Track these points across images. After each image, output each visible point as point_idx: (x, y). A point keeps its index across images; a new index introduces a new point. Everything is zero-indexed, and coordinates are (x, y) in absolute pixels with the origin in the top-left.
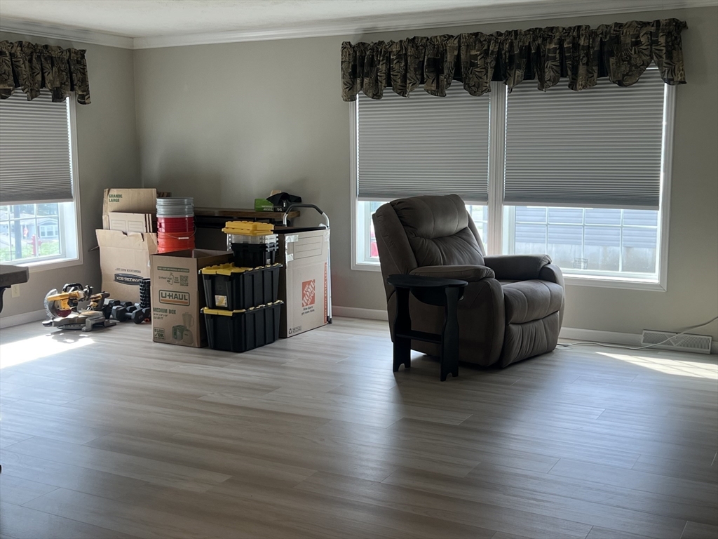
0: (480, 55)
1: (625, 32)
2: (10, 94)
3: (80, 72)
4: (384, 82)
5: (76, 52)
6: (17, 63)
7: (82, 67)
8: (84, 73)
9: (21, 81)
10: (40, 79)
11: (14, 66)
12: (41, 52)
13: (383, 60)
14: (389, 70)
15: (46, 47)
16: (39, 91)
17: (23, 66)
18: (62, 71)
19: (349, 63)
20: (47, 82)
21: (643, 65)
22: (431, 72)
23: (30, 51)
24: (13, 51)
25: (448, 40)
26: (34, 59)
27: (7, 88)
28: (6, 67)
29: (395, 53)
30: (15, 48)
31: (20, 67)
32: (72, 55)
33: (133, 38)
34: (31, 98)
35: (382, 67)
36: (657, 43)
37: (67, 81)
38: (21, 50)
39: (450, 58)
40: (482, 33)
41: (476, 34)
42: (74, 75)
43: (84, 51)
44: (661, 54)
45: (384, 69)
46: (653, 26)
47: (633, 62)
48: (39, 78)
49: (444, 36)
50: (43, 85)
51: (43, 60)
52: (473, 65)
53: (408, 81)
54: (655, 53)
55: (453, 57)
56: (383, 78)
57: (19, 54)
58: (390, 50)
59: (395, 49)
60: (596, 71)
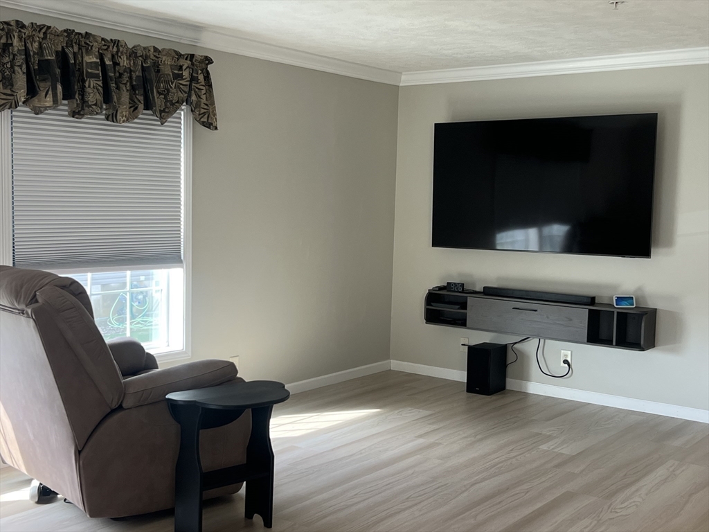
1: (163, 59)
21: (178, 102)
36: (197, 80)
44: (199, 94)
46: (186, 59)
47: (170, 97)
54: (195, 92)
60: (142, 102)
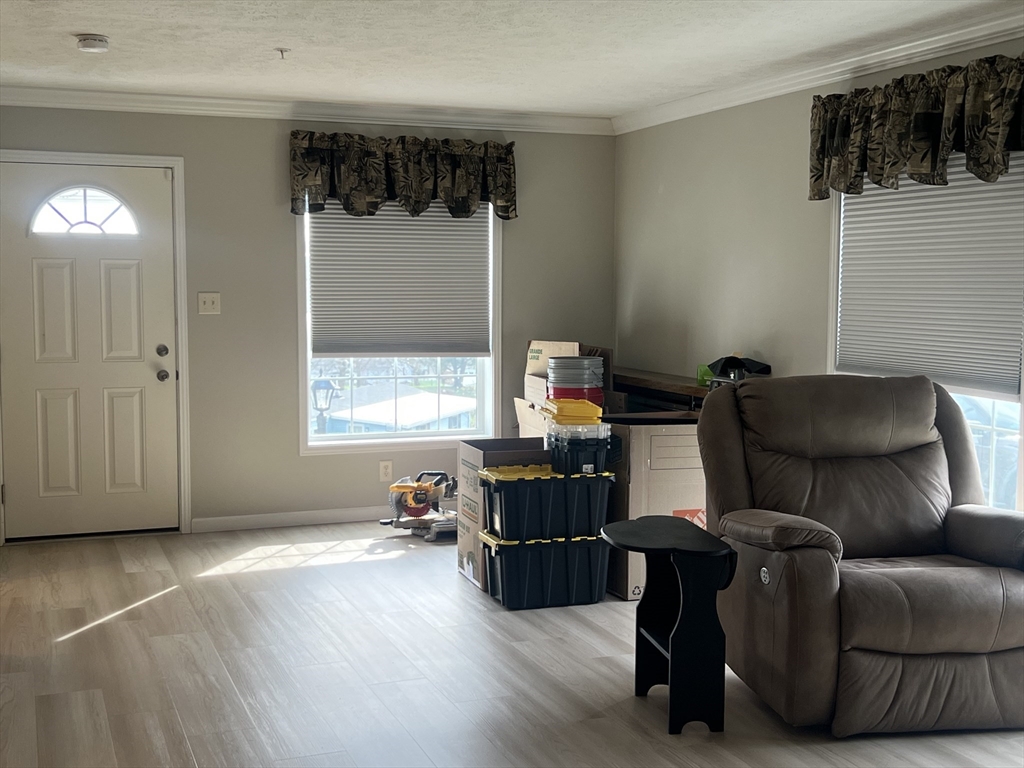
0: (993, 101)
2: (377, 209)
3: (505, 173)
4: (856, 162)
5: (497, 147)
6: (394, 167)
7: (507, 166)
8: (510, 175)
9: (398, 191)
10: (431, 187)
11: (389, 171)
12: (437, 150)
13: (858, 123)
14: (866, 140)
15: (446, 142)
16: (428, 204)
17: (401, 170)
18: (470, 174)
19: (819, 131)
20: (439, 190)
22: (920, 140)
23: (415, 149)
24: (390, 151)
25: (949, 76)
26: (423, 160)
27: (375, 200)
28: (373, 173)
29: (877, 109)
30: (392, 146)
31: (396, 171)
32: (489, 150)
33: (610, 119)
34: (415, 212)
35: (856, 137)
37: (475, 187)
38: (403, 148)
39: (948, 112)
40: (1002, 57)
41: (992, 61)
42: (490, 178)
43: (512, 144)
45: (859, 139)
48: (429, 185)
49: (944, 70)
50: (434, 196)
51: (438, 160)
52: (986, 120)
53: (887, 160)
55: (953, 108)
56: (855, 155)
57: (398, 153)
58: (871, 104)
59: (878, 100)
